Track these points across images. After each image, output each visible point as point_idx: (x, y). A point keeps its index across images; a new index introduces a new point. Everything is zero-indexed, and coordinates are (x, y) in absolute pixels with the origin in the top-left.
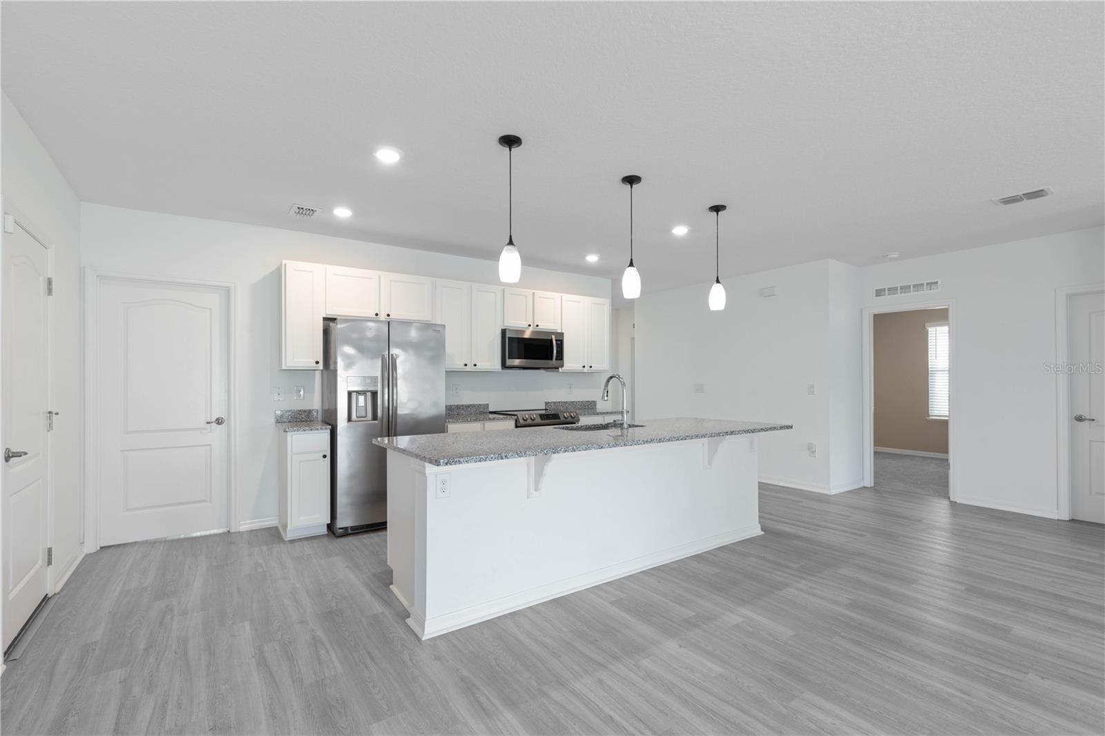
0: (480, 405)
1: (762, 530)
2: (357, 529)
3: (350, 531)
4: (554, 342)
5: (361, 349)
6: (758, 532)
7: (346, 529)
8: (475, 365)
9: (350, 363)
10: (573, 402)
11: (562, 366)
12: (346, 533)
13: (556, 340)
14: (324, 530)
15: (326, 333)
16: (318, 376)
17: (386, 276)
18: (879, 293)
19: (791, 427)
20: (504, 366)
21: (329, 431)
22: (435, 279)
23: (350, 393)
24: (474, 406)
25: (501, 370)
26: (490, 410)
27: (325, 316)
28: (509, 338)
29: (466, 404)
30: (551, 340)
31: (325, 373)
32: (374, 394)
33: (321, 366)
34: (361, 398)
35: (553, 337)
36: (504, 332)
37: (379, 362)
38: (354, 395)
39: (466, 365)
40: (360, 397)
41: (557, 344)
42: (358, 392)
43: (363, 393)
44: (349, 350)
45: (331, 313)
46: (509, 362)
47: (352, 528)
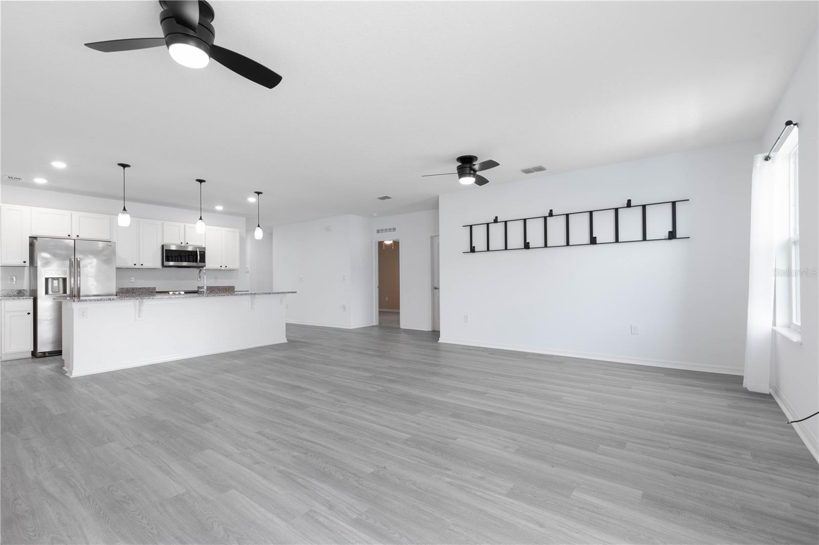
0: (149, 288)
1: (287, 340)
2: (52, 354)
3: (47, 355)
4: (198, 253)
5: (55, 255)
6: (285, 341)
7: (44, 353)
8: (142, 265)
9: (47, 263)
10: (218, 287)
11: (205, 266)
12: (44, 355)
13: (200, 252)
14: (30, 355)
15: (32, 245)
16: (27, 270)
17: (76, 214)
18: (378, 231)
19: (296, 292)
20: (163, 265)
21: (32, 300)
22: (111, 216)
23: (47, 279)
24: (145, 288)
25: (161, 268)
26: (157, 291)
27: (30, 236)
28: (166, 250)
29: (138, 287)
30: (197, 252)
31: (32, 268)
32: (64, 280)
33: (28, 264)
34: (56, 282)
35: (198, 249)
36: (163, 246)
37: (68, 263)
38: (50, 281)
39: (135, 265)
40: (54, 281)
41: (200, 254)
42: (53, 279)
43: (58, 279)
44: (45, 255)
45: (34, 234)
46: (166, 263)
47: (49, 353)
